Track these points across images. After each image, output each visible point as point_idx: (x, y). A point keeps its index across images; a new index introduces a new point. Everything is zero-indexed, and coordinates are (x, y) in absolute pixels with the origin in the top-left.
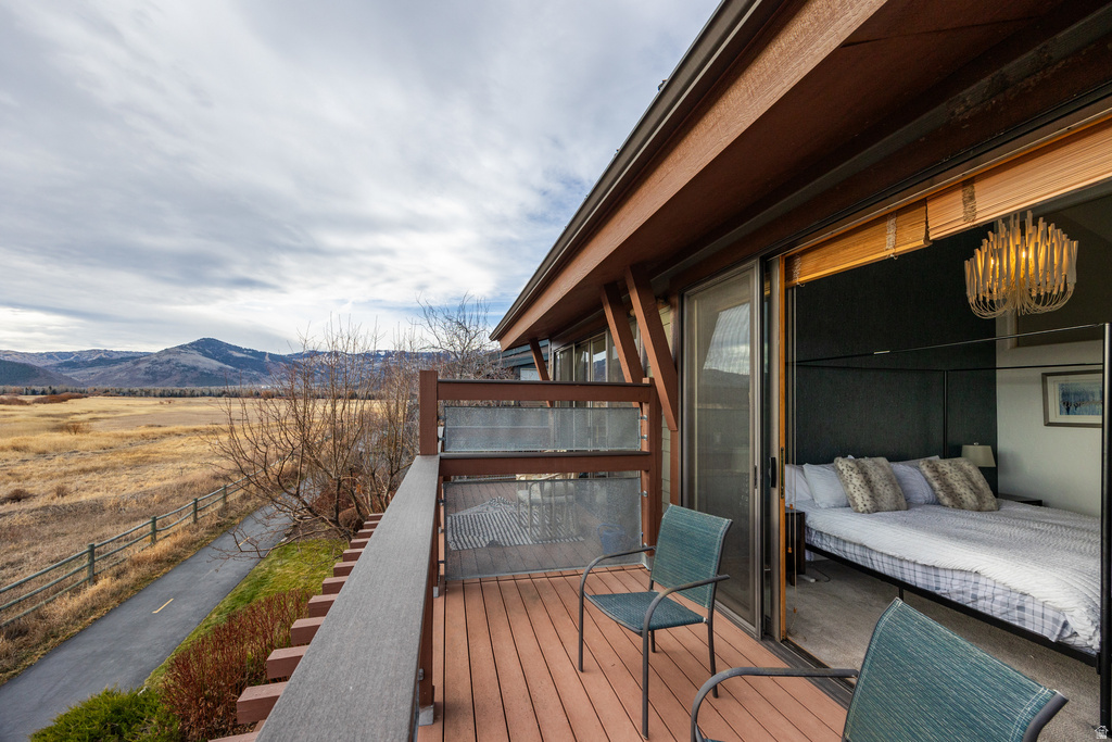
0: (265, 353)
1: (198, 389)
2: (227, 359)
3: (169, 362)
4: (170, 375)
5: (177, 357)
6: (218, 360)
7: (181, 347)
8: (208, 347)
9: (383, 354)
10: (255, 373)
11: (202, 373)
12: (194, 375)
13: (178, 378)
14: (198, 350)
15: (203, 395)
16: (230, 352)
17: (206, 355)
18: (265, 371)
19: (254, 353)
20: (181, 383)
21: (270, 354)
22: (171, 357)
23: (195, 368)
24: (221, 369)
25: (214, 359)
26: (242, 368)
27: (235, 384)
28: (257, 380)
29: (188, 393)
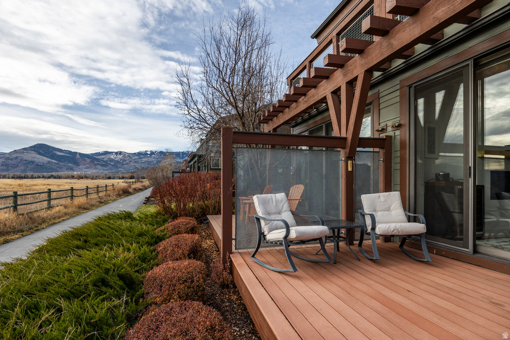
0: (76, 153)
1: (36, 174)
2: (53, 156)
3: (16, 158)
4: (18, 166)
5: (21, 155)
6: (47, 157)
7: (24, 149)
8: (42, 149)
9: (149, 153)
10: (70, 165)
11: (37, 165)
12: (32, 166)
13: (22, 168)
14: (35, 151)
15: (39, 177)
16: (55, 152)
17: (40, 154)
18: (77, 163)
19: (70, 152)
20: (24, 171)
21: (80, 153)
22: (18, 155)
23: (33, 162)
24: (49, 162)
25: (45, 156)
26: (62, 162)
27: (58, 171)
28: (72, 169)
29: (30, 176)
